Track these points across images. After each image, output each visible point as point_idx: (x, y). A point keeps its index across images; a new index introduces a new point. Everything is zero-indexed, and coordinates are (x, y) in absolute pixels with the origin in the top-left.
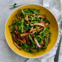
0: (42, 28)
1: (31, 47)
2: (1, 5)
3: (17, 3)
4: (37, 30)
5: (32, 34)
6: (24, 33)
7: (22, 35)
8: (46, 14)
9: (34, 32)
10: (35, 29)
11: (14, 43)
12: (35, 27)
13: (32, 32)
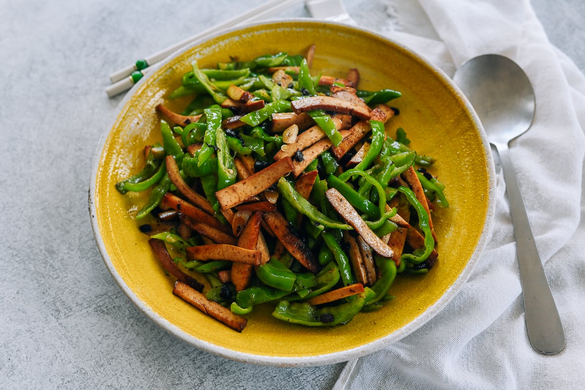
0: (358, 130)
1: (323, 279)
2: (48, 96)
3: (147, 58)
4: (325, 138)
5: (299, 169)
6: (238, 179)
7: (228, 199)
8: (353, 66)
9: (309, 157)
10: (313, 134)
11: (176, 294)
12: (306, 121)
13: (297, 158)
